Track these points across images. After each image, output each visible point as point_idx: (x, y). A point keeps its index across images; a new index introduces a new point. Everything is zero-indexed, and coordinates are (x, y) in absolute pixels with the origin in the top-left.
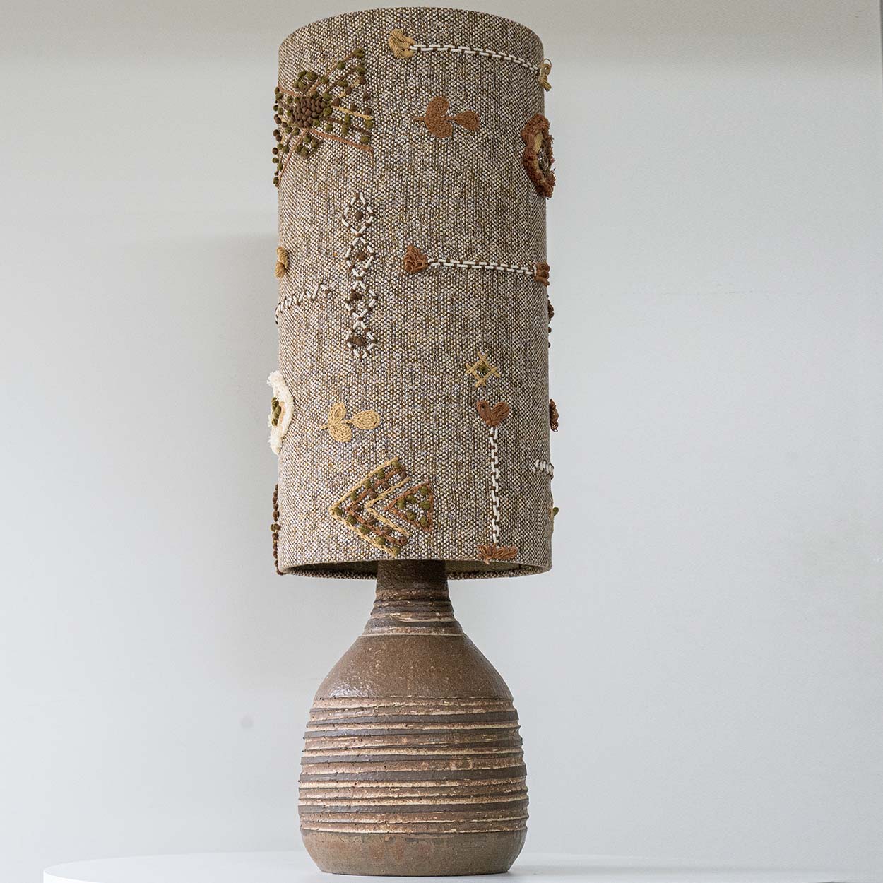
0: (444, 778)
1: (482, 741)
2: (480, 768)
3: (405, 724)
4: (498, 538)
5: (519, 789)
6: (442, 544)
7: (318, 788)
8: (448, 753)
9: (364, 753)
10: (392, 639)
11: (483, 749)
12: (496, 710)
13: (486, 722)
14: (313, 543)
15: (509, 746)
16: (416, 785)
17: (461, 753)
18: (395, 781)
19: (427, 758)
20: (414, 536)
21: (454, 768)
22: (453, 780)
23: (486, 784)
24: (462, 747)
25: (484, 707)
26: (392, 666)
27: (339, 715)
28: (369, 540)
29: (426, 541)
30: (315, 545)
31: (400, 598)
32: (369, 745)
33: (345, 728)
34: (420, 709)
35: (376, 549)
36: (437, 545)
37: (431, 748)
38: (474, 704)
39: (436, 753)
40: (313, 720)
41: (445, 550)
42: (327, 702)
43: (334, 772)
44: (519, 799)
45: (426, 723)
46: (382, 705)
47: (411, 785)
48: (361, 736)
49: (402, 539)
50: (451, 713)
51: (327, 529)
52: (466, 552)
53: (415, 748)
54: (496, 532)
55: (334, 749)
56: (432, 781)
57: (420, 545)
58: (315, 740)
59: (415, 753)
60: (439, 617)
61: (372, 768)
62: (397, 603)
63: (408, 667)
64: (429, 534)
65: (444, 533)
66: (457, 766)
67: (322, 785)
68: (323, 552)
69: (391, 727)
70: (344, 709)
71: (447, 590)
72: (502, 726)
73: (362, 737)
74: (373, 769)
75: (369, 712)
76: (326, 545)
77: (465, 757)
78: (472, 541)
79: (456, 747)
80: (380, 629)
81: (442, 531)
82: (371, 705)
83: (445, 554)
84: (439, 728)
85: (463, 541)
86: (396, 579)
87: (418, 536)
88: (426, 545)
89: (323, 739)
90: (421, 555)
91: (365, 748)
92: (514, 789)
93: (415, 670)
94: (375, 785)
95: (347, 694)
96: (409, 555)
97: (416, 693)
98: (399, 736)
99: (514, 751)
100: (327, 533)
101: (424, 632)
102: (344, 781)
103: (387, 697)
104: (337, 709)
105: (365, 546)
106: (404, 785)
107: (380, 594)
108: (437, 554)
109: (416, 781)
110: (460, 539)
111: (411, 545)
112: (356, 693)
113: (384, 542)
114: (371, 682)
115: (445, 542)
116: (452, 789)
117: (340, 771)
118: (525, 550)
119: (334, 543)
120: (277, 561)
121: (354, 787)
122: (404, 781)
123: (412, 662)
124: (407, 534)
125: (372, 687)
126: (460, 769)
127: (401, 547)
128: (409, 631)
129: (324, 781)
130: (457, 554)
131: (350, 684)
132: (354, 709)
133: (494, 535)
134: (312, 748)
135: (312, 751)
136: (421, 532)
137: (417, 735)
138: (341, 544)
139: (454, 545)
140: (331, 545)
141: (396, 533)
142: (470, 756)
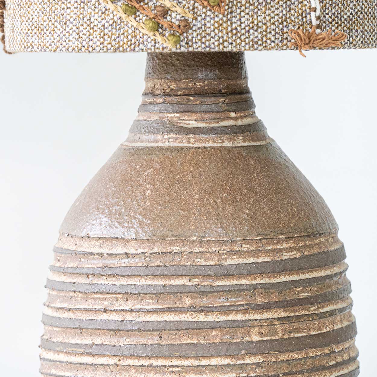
0: (243, 352)
1: (295, 297)
2: (292, 335)
3: (188, 278)
4: (318, 18)
5: (346, 357)
6: (239, 29)
7: (67, 362)
8: (248, 317)
9: (130, 317)
10: (169, 153)
11: (297, 308)
12: (315, 251)
13: (300, 269)
14: (56, 24)
15: (332, 300)
16: (204, 362)
17: (266, 316)
18: (172, 357)
19: (219, 325)
20: (199, 18)
21: (256, 338)
22: (254, 355)
23: (301, 357)
24: (268, 307)
25: (298, 249)
26: (169, 194)
27: (95, 263)
28: (135, 24)
29: (216, 25)
30: (59, 27)
31: (179, 93)
32: (138, 306)
33: (103, 281)
34: (208, 255)
35: (145, 37)
36: (232, 31)
37: (224, 310)
38: (284, 246)
39: (231, 317)
40: (58, 264)
41: (243, 37)
42: (78, 241)
43: (89, 341)
44: (346, 371)
45: (218, 276)
46: (156, 250)
47: (196, 363)
48: (127, 293)
49: (183, 24)
50: (252, 260)
51: (76, 5)
52: (273, 39)
53: (202, 311)
54: (315, 10)
55: (89, 310)
56: (226, 356)
57: (208, 31)
58: (62, 294)
59: (201, 318)
60: (236, 119)
61: (142, 339)
62: (175, 99)
63: (192, 196)
64: (221, 16)
65: (243, 14)
66: (261, 334)
67: (72, 359)
68: (71, 38)
69: (168, 282)
70: (102, 255)
71: (246, 78)
72: (323, 273)
73: (128, 295)
74: (143, 341)
75: (137, 260)
76: (74, 28)
77: (271, 322)
78: (282, 23)
79: (260, 308)
80: (152, 137)
81: (238, 11)
82: (140, 251)
83: (243, 44)
84: (235, 282)
85: (268, 24)
86: (174, 65)
87: (204, 19)
88: (217, 31)
89: (72, 294)
90: (209, 46)
91: (132, 311)
92: (339, 359)
93: (201, 200)
94: (146, 362)
95: (105, 232)
96: (192, 46)
97: (203, 234)
98: (179, 295)
99: (339, 306)
100: (75, 11)
101: (214, 142)
102: (104, 356)
103: (162, 239)
104: (92, 254)
105: (130, 31)
106: (187, 363)
107: (151, 84)
108: (232, 43)
109: (204, 357)
110: (264, 21)
111: (195, 31)
112: (118, 232)
113: (157, 27)
114: (141, 217)
115: (243, 26)
116: (254, 366)
117: (98, 341)
118: (357, 31)
119: (85, 25)
120: (3, 37)
121: (117, 365)
122: (186, 357)
123: (196, 188)
124: (190, 17)
125: (141, 223)
126: (265, 339)
127: (182, 34)
128: (192, 140)
129: (75, 354)
130: (260, 42)
131: (110, 218)
132: (116, 255)
133: (313, 13)
134: (58, 305)
135: (58, 309)
136: (209, 13)
137: (204, 293)
138: (95, 28)
139: (256, 31)
140: (81, 28)
141: (174, 15)
142: (279, 319)
